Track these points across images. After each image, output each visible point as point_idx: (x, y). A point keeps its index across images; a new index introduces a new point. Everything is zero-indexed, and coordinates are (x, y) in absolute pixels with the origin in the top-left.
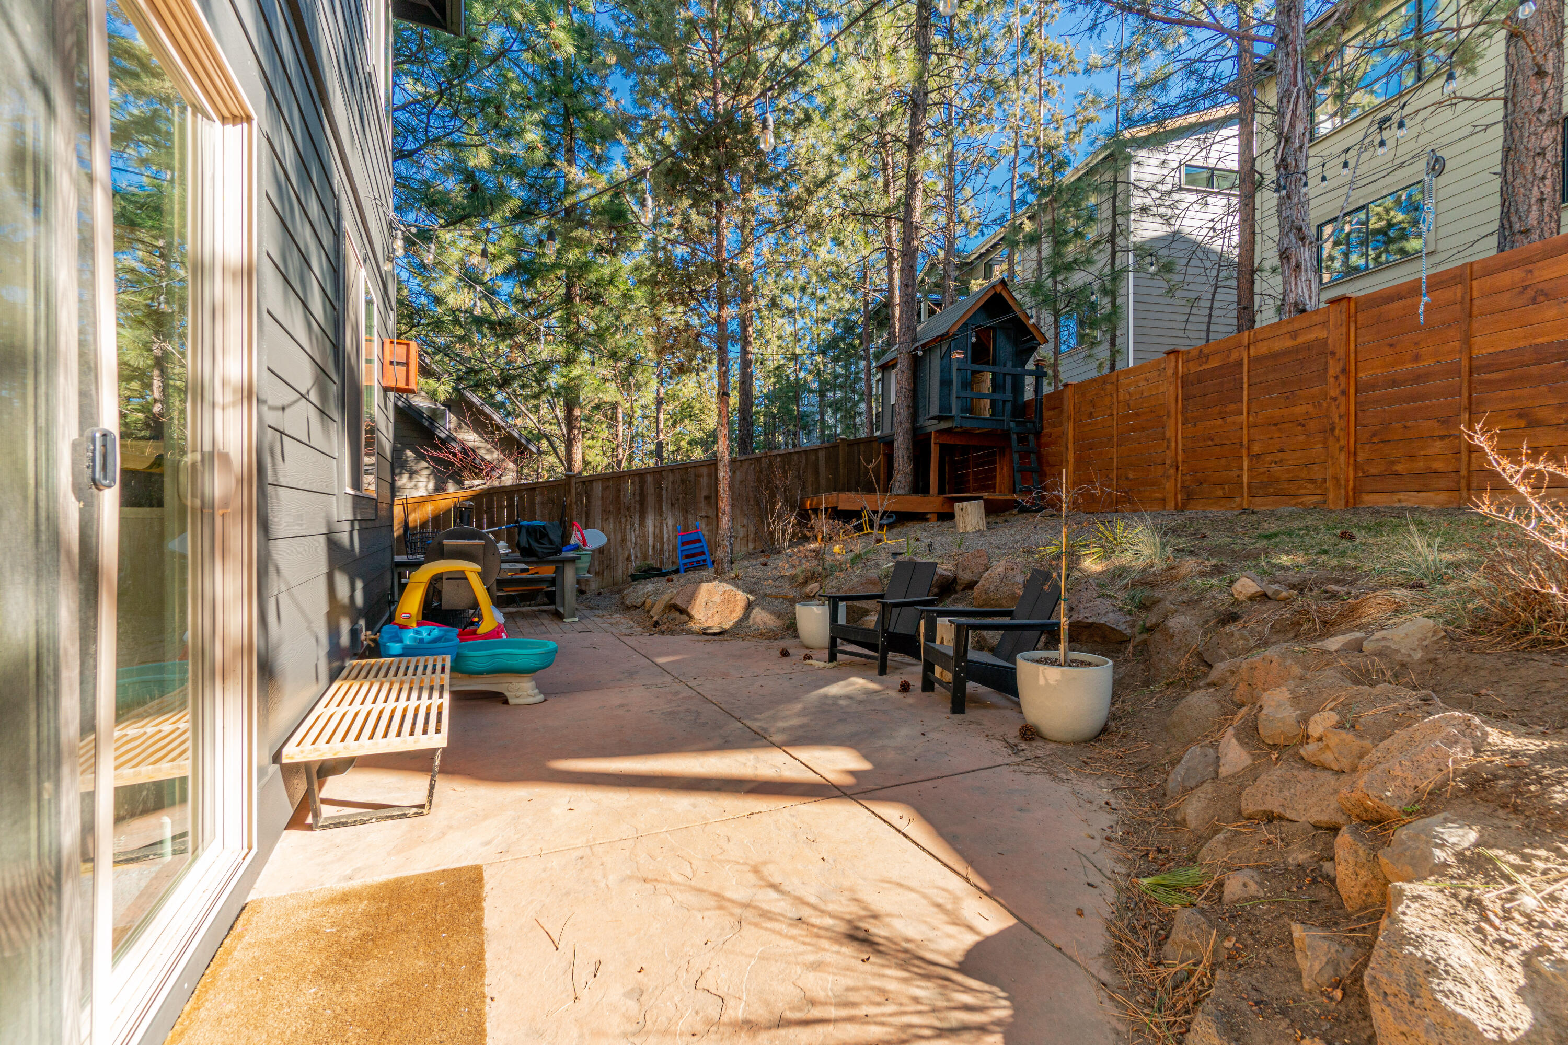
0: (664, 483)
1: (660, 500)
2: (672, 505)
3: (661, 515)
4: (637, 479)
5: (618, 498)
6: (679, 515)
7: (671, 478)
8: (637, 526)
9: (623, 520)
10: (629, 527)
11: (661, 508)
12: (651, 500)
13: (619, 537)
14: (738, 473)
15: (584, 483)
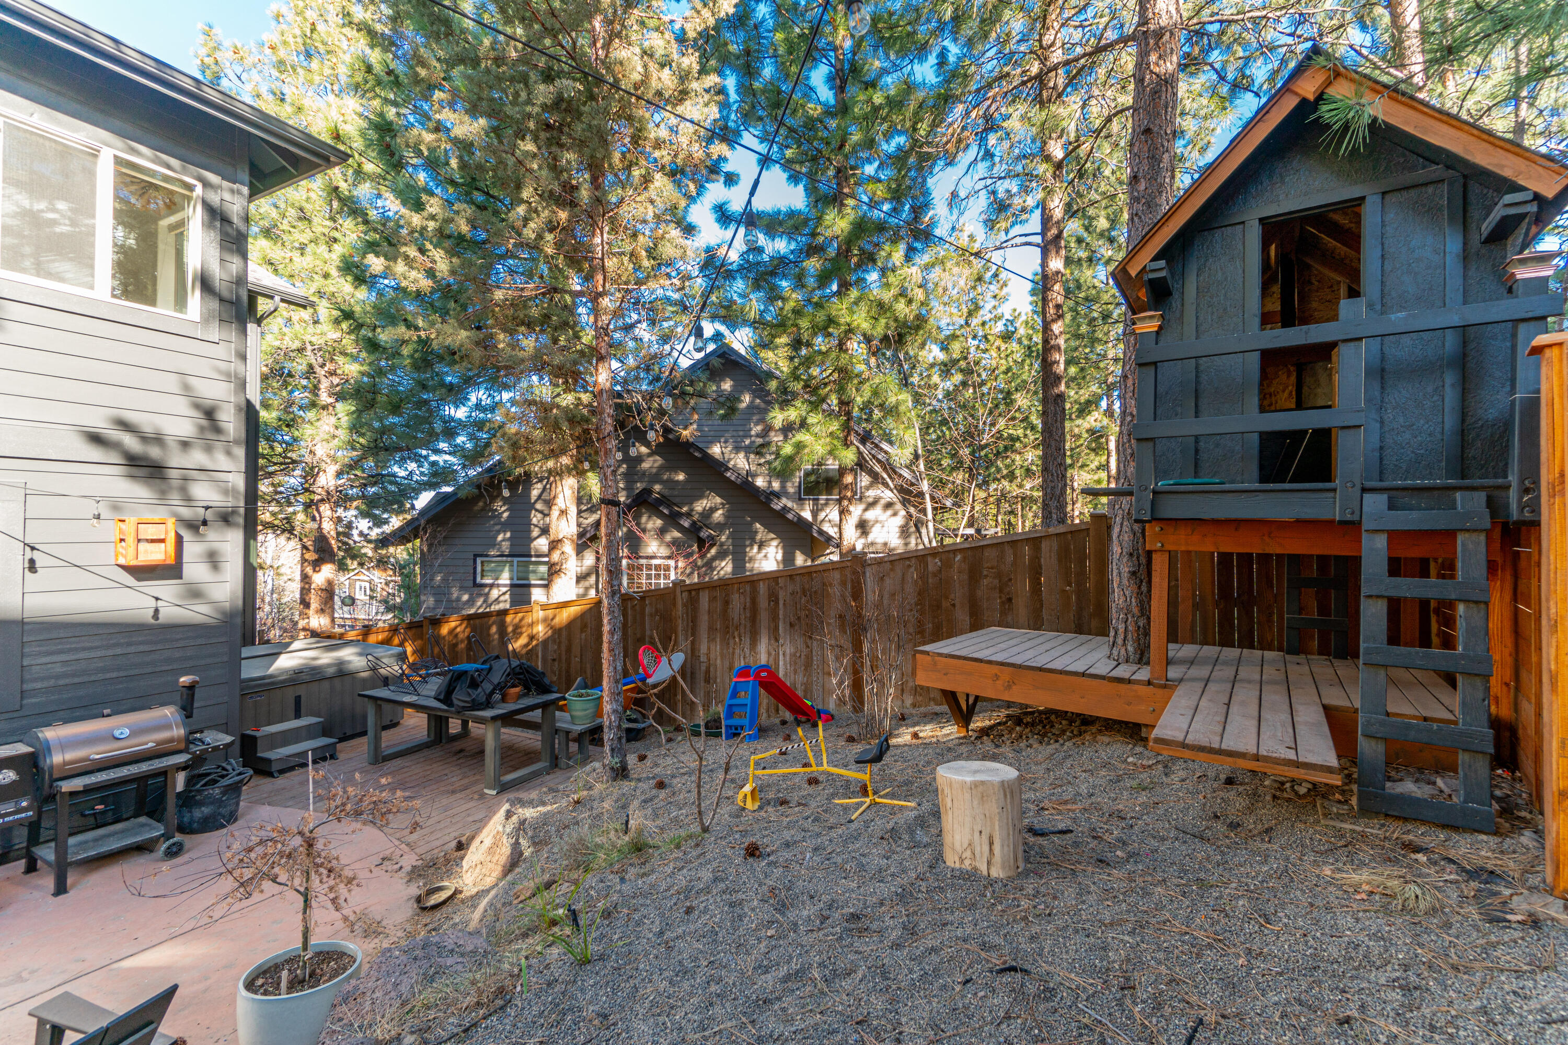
0: (781, 594)
1: (774, 618)
2: (792, 625)
3: (777, 640)
4: (748, 588)
5: (725, 612)
6: (800, 642)
7: (790, 588)
8: (747, 651)
9: (731, 642)
10: (737, 651)
11: (776, 628)
12: (764, 617)
13: (727, 664)
14: (888, 581)
15: (690, 591)
